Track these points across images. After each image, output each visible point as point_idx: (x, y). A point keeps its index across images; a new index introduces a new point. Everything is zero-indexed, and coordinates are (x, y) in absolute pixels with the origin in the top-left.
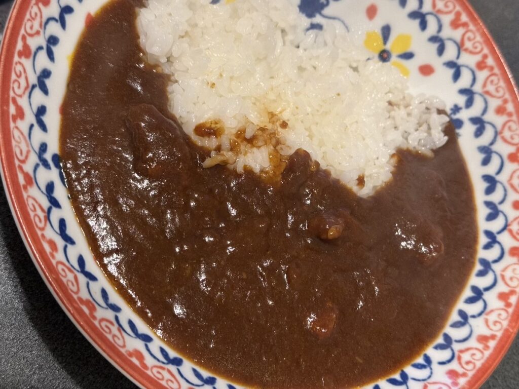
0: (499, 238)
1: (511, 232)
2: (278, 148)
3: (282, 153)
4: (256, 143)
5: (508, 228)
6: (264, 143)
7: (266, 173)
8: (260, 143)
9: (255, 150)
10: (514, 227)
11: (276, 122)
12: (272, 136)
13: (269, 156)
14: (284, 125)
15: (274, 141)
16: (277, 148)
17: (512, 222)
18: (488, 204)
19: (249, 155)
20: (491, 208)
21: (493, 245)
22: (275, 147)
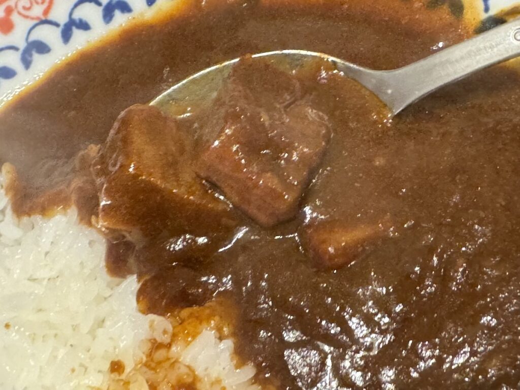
0: (63, 19)
1: (46, 12)
2: (166, 339)
3: (170, 328)
4: (188, 375)
5: (43, 18)
6: (177, 365)
7: (219, 329)
8: (184, 370)
9: (199, 372)
10: (38, 11)
11: (122, 380)
12: (153, 365)
13: (190, 342)
14: (117, 367)
15: (160, 354)
16: (168, 340)
17: (33, 19)
18: (27, 62)
19: (214, 375)
20: (31, 55)
21: (78, 21)
22: (169, 346)
